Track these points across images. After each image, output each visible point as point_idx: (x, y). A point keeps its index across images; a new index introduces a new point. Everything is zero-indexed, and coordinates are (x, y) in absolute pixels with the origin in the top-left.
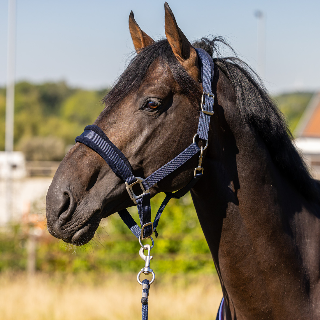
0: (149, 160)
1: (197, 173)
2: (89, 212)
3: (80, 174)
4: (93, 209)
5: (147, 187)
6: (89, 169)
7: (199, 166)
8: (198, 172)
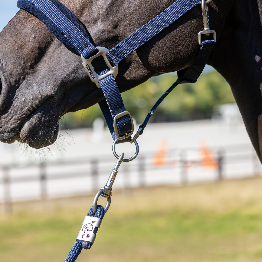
0: (126, 23)
1: (202, 39)
2: (34, 98)
3: (20, 43)
4: (41, 94)
5: (114, 60)
6: (34, 36)
7: (205, 29)
8: (204, 37)
